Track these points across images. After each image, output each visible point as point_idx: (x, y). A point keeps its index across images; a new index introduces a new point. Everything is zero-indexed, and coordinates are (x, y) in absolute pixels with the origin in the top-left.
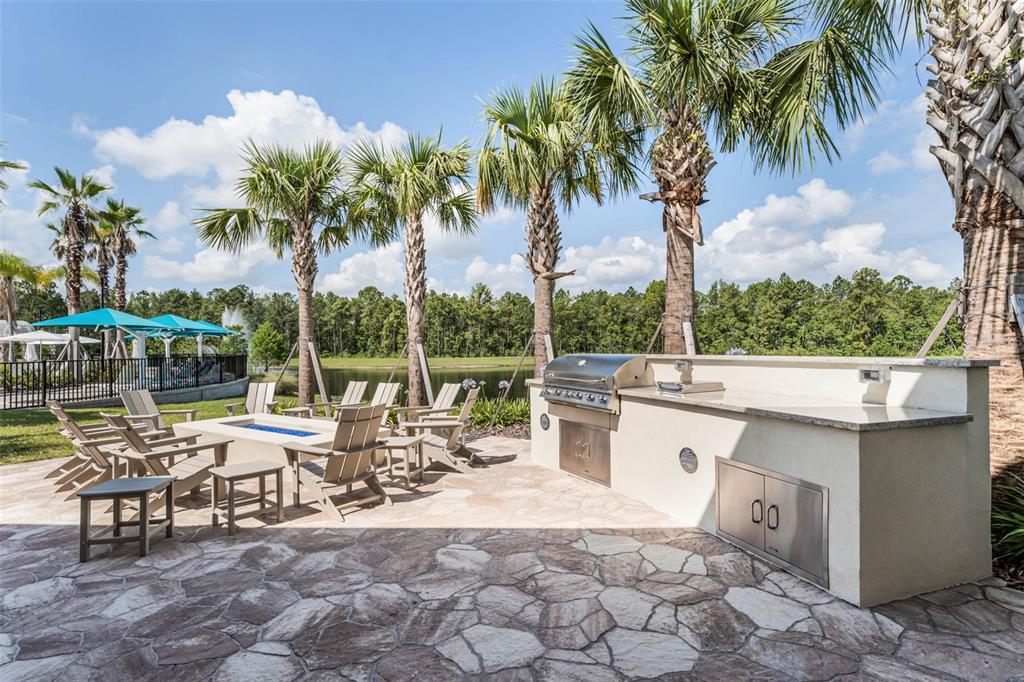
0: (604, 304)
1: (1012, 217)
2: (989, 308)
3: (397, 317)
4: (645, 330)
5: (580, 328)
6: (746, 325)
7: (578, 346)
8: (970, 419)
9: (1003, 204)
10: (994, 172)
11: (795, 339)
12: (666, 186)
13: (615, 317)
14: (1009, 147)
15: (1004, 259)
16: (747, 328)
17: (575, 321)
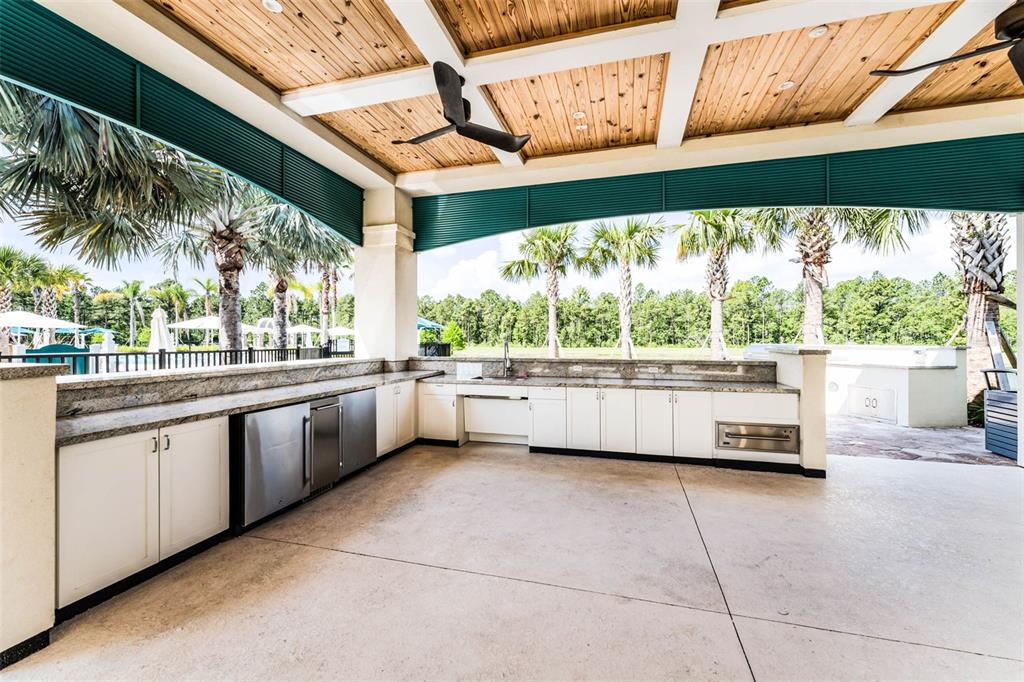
0: (691, 301)
1: (986, 290)
2: (976, 326)
3: (513, 314)
4: (731, 326)
5: (669, 323)
6: (834, 321)
7: (667, 338)
8: (956, 367)
9: (982, 284)
10: (977, 272)
11: (888, 334)
12: (807, 255)
13: (701, 314)
14: (984, 262)
15: (982, 306)
16: (835, 323)
17: (665, 317)
